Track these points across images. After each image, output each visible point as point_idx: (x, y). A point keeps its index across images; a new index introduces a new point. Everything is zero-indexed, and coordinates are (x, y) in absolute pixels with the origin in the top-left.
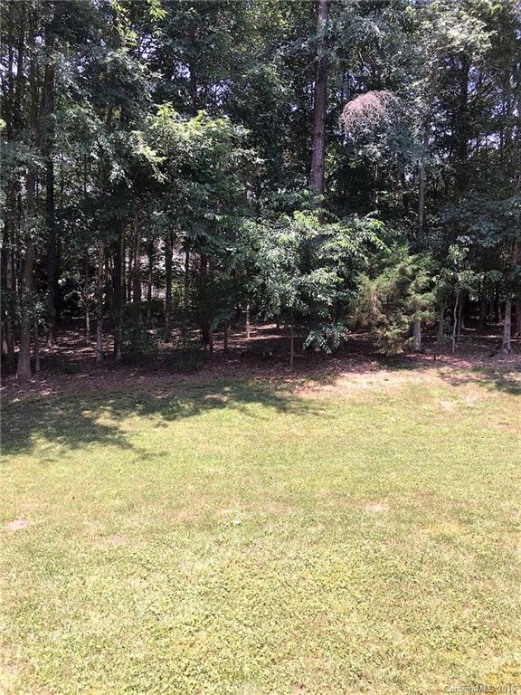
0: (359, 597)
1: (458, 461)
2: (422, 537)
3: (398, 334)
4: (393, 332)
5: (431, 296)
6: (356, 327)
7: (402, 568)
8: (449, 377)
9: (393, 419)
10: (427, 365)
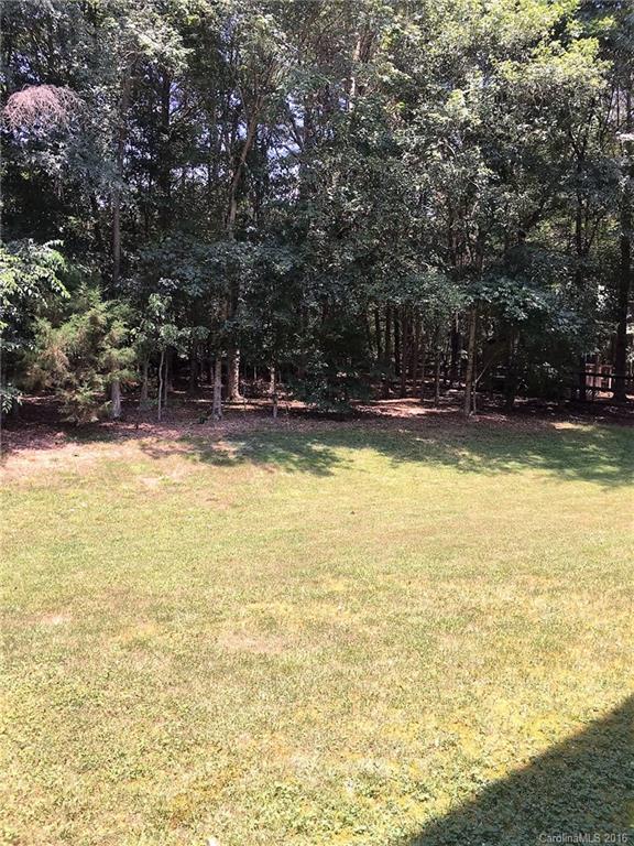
0: (23, 740)
1: (161, 547)
2: (112, 647)
3: (91, 397)
4: (83, 395)
5: (130, 352)
6: (36, 389)
7: (83, 690)
8: (151, 449)
9: (84, 504)
10: (127, 435)
